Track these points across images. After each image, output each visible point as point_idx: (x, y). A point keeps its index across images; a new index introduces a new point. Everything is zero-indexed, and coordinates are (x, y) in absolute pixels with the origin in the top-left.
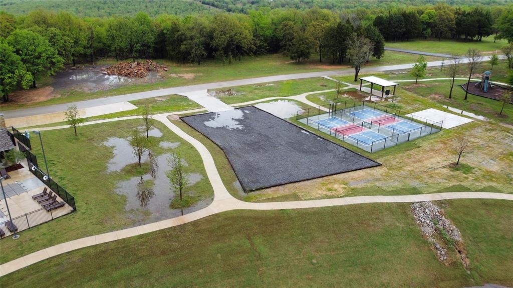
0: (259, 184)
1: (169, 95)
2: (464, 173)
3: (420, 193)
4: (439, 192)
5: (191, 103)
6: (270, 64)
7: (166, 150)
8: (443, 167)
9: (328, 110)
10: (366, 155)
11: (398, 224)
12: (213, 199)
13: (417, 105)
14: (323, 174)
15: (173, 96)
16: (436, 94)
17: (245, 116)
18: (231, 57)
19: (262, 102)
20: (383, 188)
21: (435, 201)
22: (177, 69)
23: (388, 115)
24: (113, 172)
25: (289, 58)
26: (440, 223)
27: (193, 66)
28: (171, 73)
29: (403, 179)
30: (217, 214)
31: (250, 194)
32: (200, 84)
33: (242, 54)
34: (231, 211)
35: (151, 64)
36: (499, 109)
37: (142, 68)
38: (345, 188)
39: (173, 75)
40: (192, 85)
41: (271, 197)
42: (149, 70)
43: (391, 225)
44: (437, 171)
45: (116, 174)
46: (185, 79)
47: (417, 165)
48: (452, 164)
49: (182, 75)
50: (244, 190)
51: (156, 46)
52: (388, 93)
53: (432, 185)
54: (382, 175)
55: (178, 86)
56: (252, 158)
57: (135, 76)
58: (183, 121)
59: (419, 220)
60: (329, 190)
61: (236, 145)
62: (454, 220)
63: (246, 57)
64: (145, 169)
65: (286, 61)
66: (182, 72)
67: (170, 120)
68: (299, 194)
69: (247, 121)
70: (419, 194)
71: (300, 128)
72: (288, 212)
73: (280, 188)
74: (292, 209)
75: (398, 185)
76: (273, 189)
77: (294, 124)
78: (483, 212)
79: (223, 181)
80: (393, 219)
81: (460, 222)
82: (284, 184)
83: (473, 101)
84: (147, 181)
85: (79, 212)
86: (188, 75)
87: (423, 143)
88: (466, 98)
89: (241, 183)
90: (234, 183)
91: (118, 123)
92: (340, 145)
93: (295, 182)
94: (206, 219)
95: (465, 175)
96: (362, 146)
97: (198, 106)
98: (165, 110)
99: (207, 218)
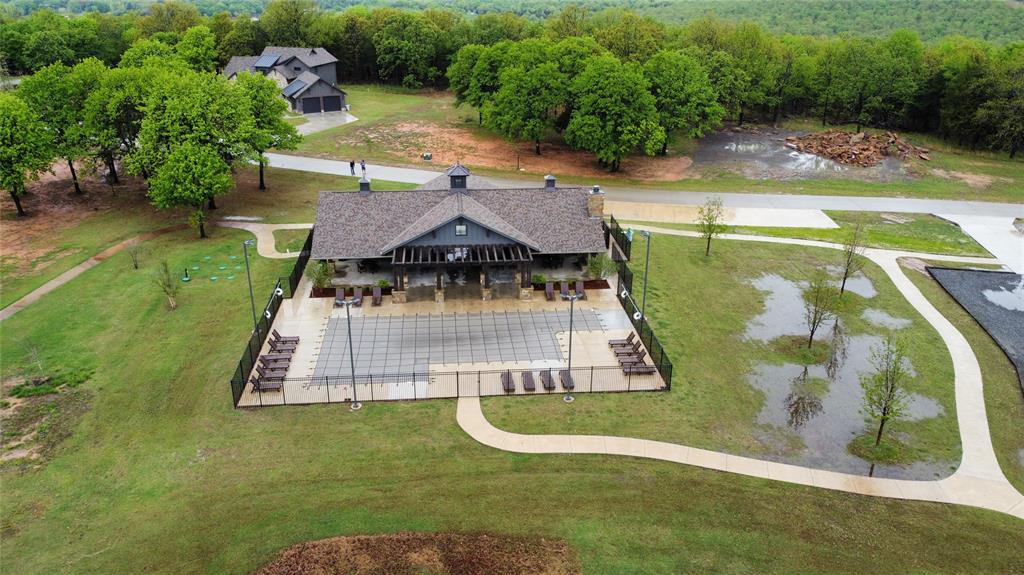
1: (915, 214)
5: (963, 241)
7: (873, 328)
12: (954, 469)
15: (925, 218)
22: (952, 160)
24: (753, 341)
27: (995, 159)
30: (955, 506)
32: (1000, 201)
34: (994, 512)
35: (893, 142)
37: (872, 148)
42: (886, 154)
45: (757, 345)
46: (966, 184)
49: (960, 175)
51: (916, 104)
55: (942, 198)
57: (853, 162)
64: (818, 353)
66: (962, 168)
84: (814, 380)
85: (674, 395)
86: (974, 177)
91: (791, 248)
94: (924, 506)
97: (980, 250)
98: (896, 243)
99: (926, 504)
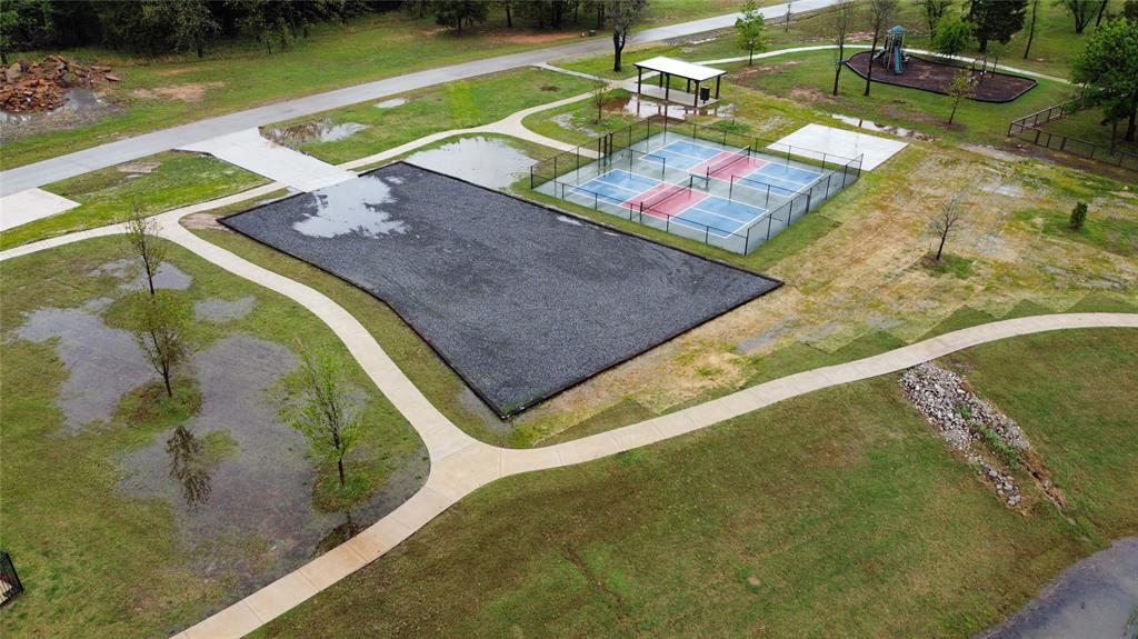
0: (526, 387)
1: (156, 155)
2: (959, 276)
3: (899, 344)
4: (935, 333)
5: (229, 172)
6: (388, 39)
7: (222, 327)
8: (911, 268)
9: (594, 154)
10: (737, 262)
11: (892, 435)
12: (426, 459)
13: (777, 119)
14: (669, 331)
15: (170, 157)
16: (801, 87)
17: (395, 190)
18: (287, 30)
19: (420, 149)
20: (818, 346)
21: (940, 359)
22: (144, 74)
23: (735, 152)
25: (433, 19)
26: (975, 414)
27: (187, 62)
28: (132, 89)
29: (846, 312)
30: (458, 503)
31: (518, 421)
32: (229, 112)
33: (311, 19)
34: (492, 485)
35: (66, 68)
36: (945, 112)
37: (42, 81)
38: (736, 362)
39: (142, 94)
40: (209, 116)
41: (576, 422)
42: (67, 86)
43: (878, 441)
44: (905, 281)
46: (180, 101)
47: (857, 270)
48: (925, 257)
49: (165, 91)
50: (497, 413)
51: (59, 12)
52: (705, 94)
53: (912, 318)
54: (799, 312)
55: (169, 126)
56: (473, 312)
57: (31, 107)
58: (231, 228)
59: (931, 414)
60: (705, 373)
61: (408, 280)
62: (995, 398)
63: (324, 26)
64: (185, 398)
65: (427, 30)
66: (162, 82)
67: (194, 232)
68: (643, 399)
69: (407, 206)
70: (900, 346)
71: (549, 209)
72: (638, 456)
73: (585, 388)
74: (647, 447)
75: (843, 332)
76: (568, 395)
77: (529, 201)
78: (1039, 367)
79: (427, 395)
80: (877, 423)
81: (1009, 403)
82: (591, 378)
83: (884, 97)
85: (35, 593)
86: (183, 89)
87: (840, 211)
88: (867, 93)
89: (477, 394)
90: (460, 397)
91: (37, 260)
92: (664, 243)
93: (613, 367)
95: (965, 283)
96: (717, 239)
97: (255, 179)
98: (163, 200)
99: (437, 522)
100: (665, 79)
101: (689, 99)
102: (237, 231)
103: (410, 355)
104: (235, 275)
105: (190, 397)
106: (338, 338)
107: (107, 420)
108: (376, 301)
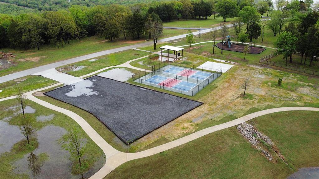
0: (133, 135)
1: (25, 77)
2: (250, 99)
3: (236, 118)
4: (245, 114)
5: (47, 80)
6: (92, 43)
7: (44, 123)
8: (237, 97)
9: (150, 71)
10: (190, 98)
11: (236, 143)
12: (105, 157)
13: (199, 60)
14: (173, 118)
15: (29, 77)
16: (205, 52)
17: (94, 83)
18: (63, 42)
19: (101, 72)
20: (214, 120)
21: (247, 121)
22: (22, 55)
23: (188, 69)
25: (104, 38)
26: (258, 136)
27: (35, 51)
28: (19, 59)
29: (221, 110)
30: (115, 170)
31: (131, 145)
32: (47, 64)
33: (70, 39)
34: (124, 164)
36: (243, 57)
38: (192, 125)
39: (21, 60)
40: (41, 65)
41: (148, 144)
43: (232, 145)
44: (236, 101)
46: (33, 62)
47: (223, 99)
48: (241, 94)
49: (28, 59)
50: (125, 143)
52: (179, 55)
53: (239, 111)
54: (208, 111)
55: (29, 68)
56: (118, 115)
58: (47, 95)
59: (246, 137)
60: (183, 129)
61: (99, 108)
62: (263, 131)
63: (74, 40)
64: (33, 144)
65: (102, 41)
66: (27, 57)
67: (37, 97)
68: (166, 137)
69: (98, 87)
70: (236, 119)
71: (138, 86)
72: (166, 153)
73: (150, 135)
74: (169, 150)
75: (220, 115)
76: (145, 137)
77: (132, 84)
78: (274, 122)
79: (105, 139)
80: (232, 140)
81: (267, 132)
82: (152, 132)
83: (226, 54)
86: (33, 58)
87: (217, 84)
88: (222, 53)
89: (119, 138)
90: (114, 139)
92: (170, 94)
93: (158, 128)
95: (252, 101)
96: (185, 92)
97: (54, 82)
98: (27, 89)
99: (108, 176)
100: (168, 51)
101: (175, 56)
102: (49, 96)
103: (99, 128)
104: (48, 109)
105: (35, 144)
106: (78, 124)
107: (10, 152)
108: (89, 114)
